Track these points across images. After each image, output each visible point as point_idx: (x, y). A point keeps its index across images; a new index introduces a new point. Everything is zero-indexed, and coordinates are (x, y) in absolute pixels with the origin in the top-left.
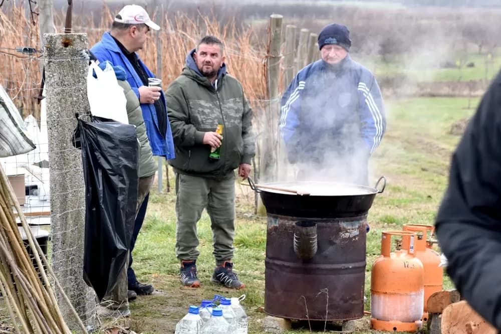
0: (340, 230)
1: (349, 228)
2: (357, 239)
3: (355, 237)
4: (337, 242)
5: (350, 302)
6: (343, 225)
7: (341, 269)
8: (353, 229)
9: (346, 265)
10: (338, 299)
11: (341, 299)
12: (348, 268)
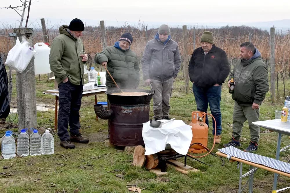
0: (122, 109)
1: (126, 109)
2: (130, 114)
3: (129, 113)
4: (120, 114)
5: (127, 139)
6: (123, 107)
7: (122, 125)
8: (128, 110)
9: (124, 124)
10: (121, 137)
11: (122, 138)
12: (126, 126)
